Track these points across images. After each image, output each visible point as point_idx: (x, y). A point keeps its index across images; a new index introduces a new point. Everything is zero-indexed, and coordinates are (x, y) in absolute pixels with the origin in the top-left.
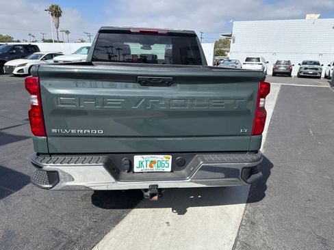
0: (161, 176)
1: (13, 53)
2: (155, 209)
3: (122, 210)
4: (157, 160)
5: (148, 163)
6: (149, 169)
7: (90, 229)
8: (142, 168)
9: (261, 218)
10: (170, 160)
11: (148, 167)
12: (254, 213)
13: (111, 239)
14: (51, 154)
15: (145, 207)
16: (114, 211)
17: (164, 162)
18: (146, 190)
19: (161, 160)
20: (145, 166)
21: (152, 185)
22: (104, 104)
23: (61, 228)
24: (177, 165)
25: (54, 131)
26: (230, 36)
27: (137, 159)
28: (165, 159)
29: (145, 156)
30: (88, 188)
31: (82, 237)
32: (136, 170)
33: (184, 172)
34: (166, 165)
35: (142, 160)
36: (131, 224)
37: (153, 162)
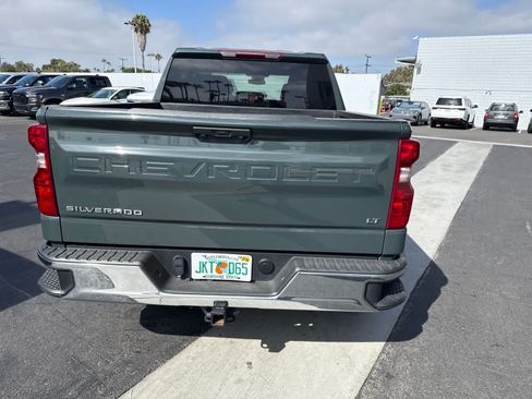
0: (234, 287)
1: (72, 89)
2: (234, 340)
3: (182, 337)
4: (229, 261)
5: (215, 265)
6: (215, 275)
7: (127, 363)
8: (205, 274)
9: (405, 369)
10: (249, 265)
11: (214, 273)
12: (395, 360)
13: (155, 381)
14: (66, 244)
16: (169, 337)
17: (240, 266)
18: (209, 309)
19: (235, 262)
20: (209, 270)
21: (218, 302)
22: (142, 169)
23: (85, 357)
24: (262, 272)
25: (70, 208)
26: (414, 62)
27: (197, 258)
28: (240, 261)
29: (209, 255)
30: (132, 300)
31: (112, 374)
32: (194, 275)
33: (271, 283)
34: (243, 271)
35: (204, 260)
36: (190, 361)
37: (221, 265)
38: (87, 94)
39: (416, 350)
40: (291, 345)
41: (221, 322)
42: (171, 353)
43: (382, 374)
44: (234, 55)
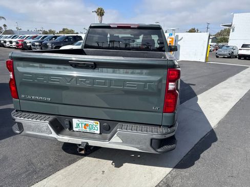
0: (92, 135)
1: (66, 42)
3: (78, 156)
4: (89, 124)
5: (83, 125)
6: (84, 130)
7: (50, 165)
8: (79, 129)
10: (99, 125)
11: (83, 128)
14: (22, 111)
17: (95, 126)
19: (92, 124)
20: (81, 127)
22: (49, 80)
24: (104, 130)
25: (23, 96)
26: (230, 26)
27: (75, 121)
28: (94, 124)
29: (80, 120)
32: (75, 129)
33: (109, 135)
34: (96, 128)
35: (78, 122)
36: (77, 167)
37: (86, 125)
38: (72, 44)
40: (126, 165)
42: (70, 163)
44: (116, 26)
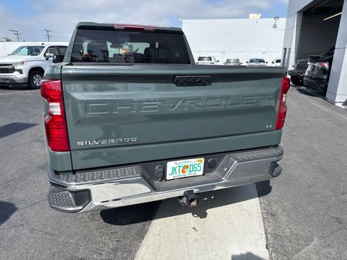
4: (190, 164)
5: (181, 168)
6: (182, 175)
8: (175, 175)
9: (278, 209)
10: (203, 163)
11: (181, 173)
12: (269, 205)
13: (144, 255)
14: (74, 172)
15: (165, 216)
16: (132, 226)
17: (196, 166)
19: (193, 164)
20: (177, 172)
21: (188, 191)
22: (140, 108)
23: (81, 255)
24: (209, 168)
25: (80, 143)
27: (170, 165)
28: (197, 163)
29: (178, 162)
32: (168, 177)
34: (198, 168)
35: (175, 166)
36: (158, 237)
37: (185, 167)
39: (276, 198)
41: (194, 203)
42: (141, 235)
43: (269, 215)
44: (123, 27)
